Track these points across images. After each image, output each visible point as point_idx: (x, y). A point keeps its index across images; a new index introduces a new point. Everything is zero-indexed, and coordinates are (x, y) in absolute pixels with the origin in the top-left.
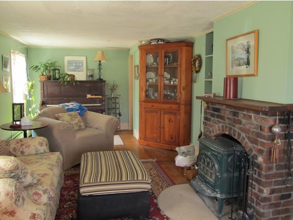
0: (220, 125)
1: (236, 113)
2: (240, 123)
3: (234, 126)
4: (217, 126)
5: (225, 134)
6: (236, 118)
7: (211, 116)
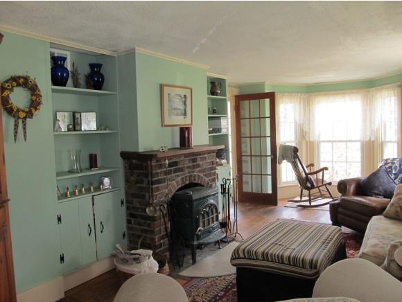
0: (179, 179)
1: (194, 159)
2: (198, 166)
3: (194, 172)
4: (174, 182)
5: (186, 185)
6: (195, 163)
7: (165, 175)
